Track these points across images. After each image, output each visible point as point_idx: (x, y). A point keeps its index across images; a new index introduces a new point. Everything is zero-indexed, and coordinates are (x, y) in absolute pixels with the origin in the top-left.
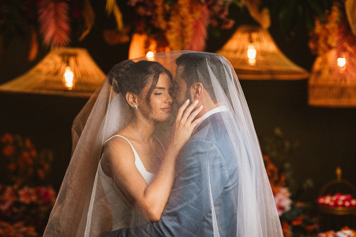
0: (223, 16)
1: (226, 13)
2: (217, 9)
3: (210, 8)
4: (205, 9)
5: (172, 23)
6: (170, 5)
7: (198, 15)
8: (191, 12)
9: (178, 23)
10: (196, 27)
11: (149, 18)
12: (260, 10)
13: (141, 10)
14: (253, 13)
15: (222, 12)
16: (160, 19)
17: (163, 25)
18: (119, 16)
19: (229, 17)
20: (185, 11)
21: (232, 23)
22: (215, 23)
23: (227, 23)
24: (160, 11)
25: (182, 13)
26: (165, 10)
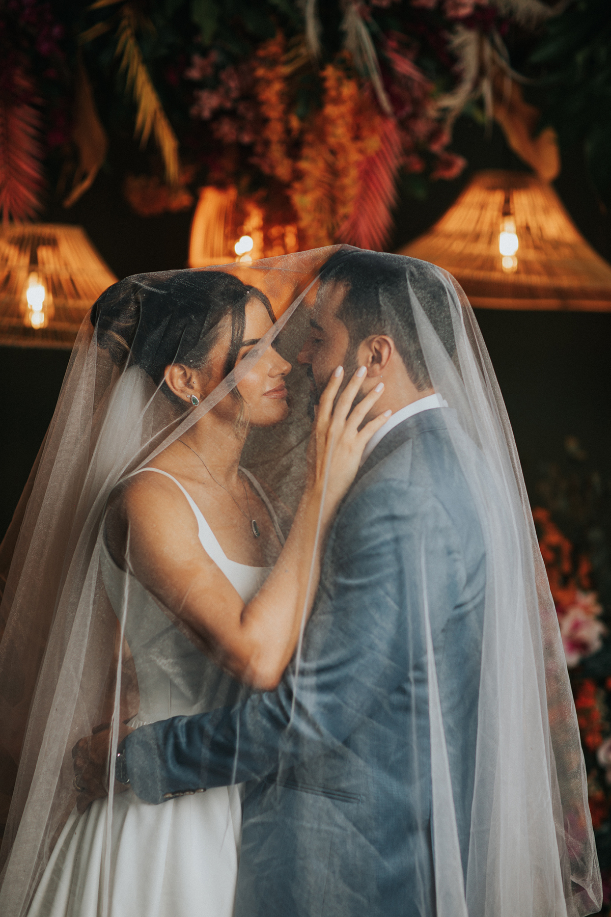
0: (436, 148)
1: (446, 138)
2: (422, 128)
3: (404, 125)
4: (391, 126)
5: (304, 165)
6: (302, 119)
7: (373, 143)
8: (357, 136)
9: (321, 164)
10: (367, 175)
11: (246, 151)
12: (534, 133)
13: (226, 130)
14: (516, 141)
15: (434, 135)
16: (277, 152)
17: (283, 170)
18: (169, 145)
19: (455, 147)
20: (340, 133)
21: (460, 163)
22: (417, 166)
23: (449, 165)
24: (275, 132)
25: (332, 141)
26: (288, 131)
